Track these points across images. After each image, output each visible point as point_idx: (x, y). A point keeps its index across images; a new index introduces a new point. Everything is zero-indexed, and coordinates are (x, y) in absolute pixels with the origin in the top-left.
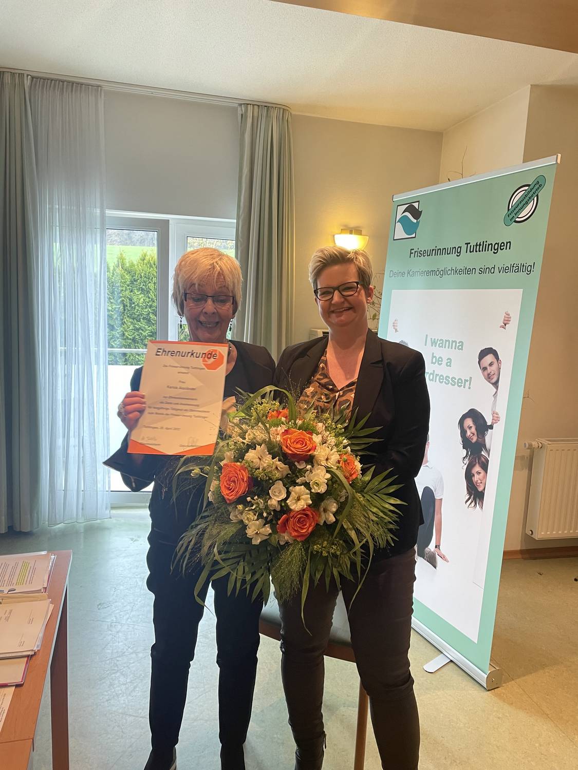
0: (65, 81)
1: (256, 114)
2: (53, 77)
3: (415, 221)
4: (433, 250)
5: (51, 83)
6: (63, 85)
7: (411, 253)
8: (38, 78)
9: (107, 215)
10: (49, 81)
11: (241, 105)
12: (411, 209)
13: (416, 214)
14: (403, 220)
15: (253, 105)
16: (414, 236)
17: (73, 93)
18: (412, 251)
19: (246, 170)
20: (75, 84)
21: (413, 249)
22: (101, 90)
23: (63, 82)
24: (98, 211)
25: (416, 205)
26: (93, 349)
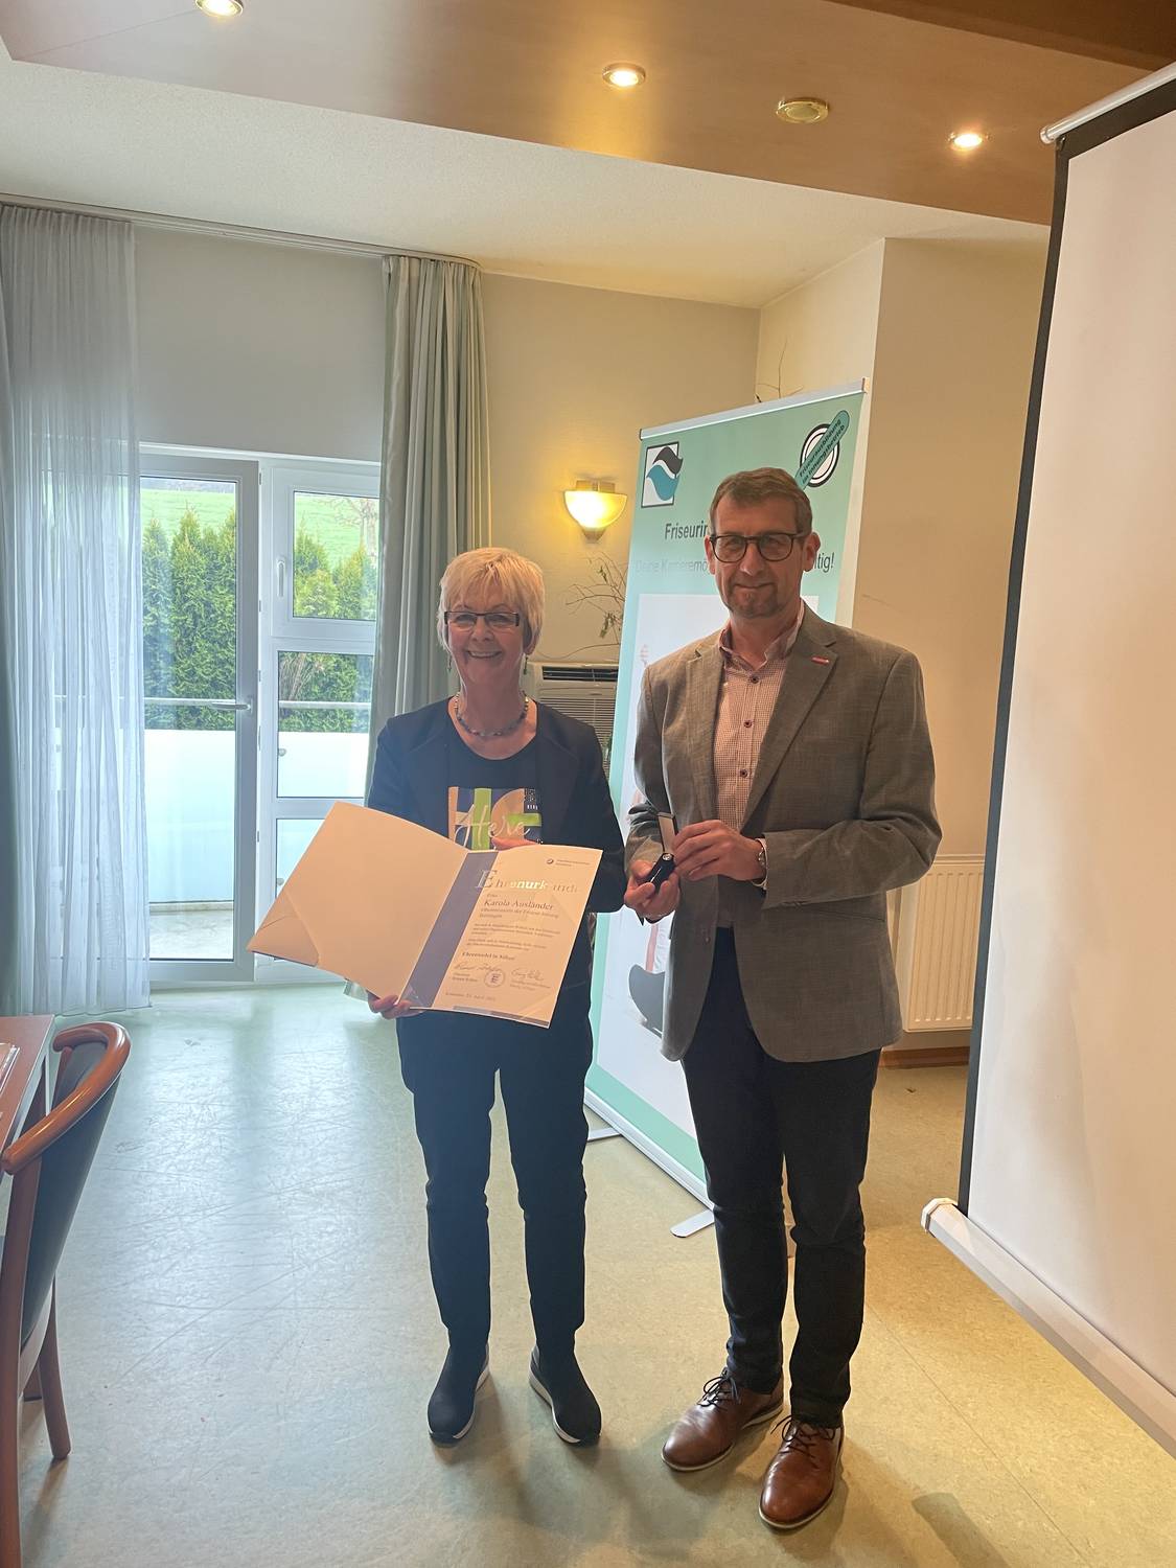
0: (65, 212)
1: (414, 274)
2: (42, 204)
3: (672, 476)
4: (698, 527)
5: (37, 214)
6: (59, 218)
7: (667, 531)
8: (13, 206)
9: (141, 452)
10: (34, 212)
11: (387, 257)
12: (666, 455)
13: (675, 464)
14: (656, 474)
15: (409, 257)
16: (670, 501)
17: (78, 235)
18: (669, 528)
19: (397, 375)
20: (81, 217)
21: (670, 525)
22: (130, 227)
23: (59, 212)
24: (125, 443)
25: (674, 448)
26: (117, 699)
